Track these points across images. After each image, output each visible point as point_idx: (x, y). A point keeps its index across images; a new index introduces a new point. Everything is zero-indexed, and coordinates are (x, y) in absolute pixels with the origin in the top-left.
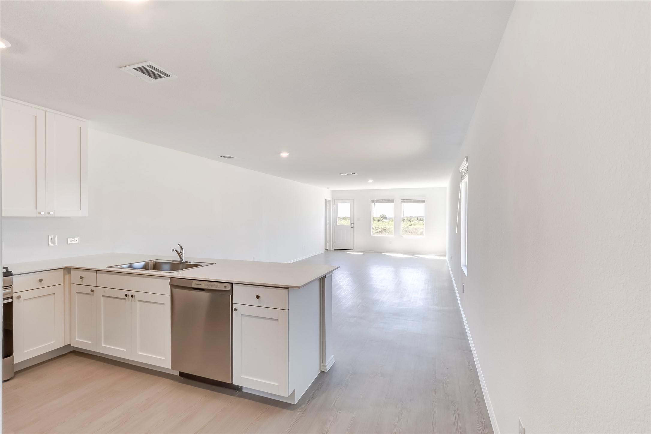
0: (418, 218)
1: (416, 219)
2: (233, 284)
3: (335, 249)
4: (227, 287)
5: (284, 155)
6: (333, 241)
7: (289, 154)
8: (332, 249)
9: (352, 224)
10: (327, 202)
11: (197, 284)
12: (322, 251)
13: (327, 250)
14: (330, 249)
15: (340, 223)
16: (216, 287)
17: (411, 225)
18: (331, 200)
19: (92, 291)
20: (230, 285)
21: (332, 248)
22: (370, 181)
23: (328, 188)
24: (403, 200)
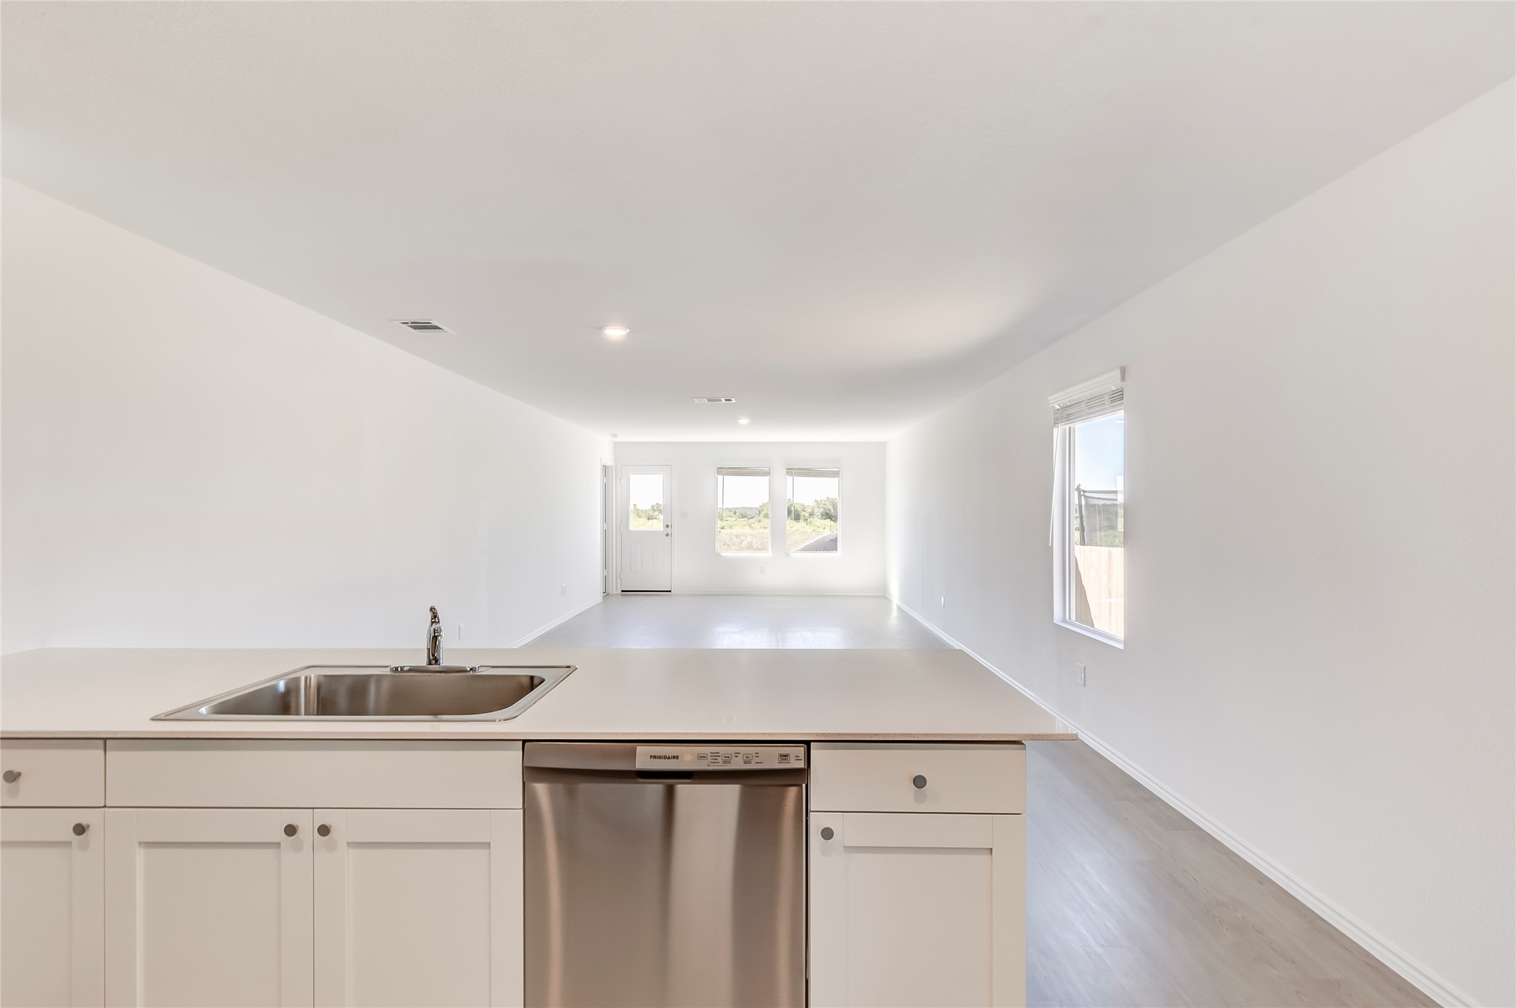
0: (735, 513)
1: (731, 514)
2: (812, 743)
3: (622, 591)
4: (792, 759)
5: (615, 333)
6: (619, 571)
7: (629, 330)
8: (615, 592)
9: (667, 526)
10: (605, 469)
11: (660, 757)
12: (598, 598)
13: (606, 594)
14: (610, 592)
15: (636, 524)
16: (745, 762)
17: (723, 528)
18: (612, 466)
19: (80, 829)
20: (801, 750)
21: (615, 590)
22: (744, 421)
23: (614, 436)
24: (792, 469)
